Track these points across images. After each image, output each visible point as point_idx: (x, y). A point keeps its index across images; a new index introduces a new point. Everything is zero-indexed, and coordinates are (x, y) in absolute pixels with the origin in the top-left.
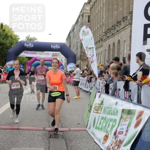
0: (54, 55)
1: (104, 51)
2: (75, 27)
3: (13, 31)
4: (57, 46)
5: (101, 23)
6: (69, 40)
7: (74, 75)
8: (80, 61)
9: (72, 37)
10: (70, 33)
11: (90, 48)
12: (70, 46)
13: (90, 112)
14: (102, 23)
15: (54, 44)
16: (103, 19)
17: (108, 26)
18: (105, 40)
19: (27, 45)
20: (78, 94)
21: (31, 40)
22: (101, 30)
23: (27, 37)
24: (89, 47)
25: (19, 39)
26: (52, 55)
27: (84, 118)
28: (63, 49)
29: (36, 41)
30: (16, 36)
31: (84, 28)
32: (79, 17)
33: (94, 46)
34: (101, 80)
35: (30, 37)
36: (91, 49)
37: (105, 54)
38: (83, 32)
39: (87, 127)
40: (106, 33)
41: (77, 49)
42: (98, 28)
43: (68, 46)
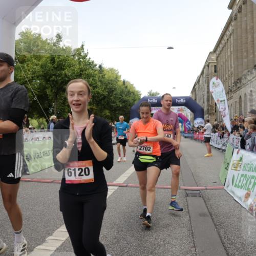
0: (179, 110)
1: (235, 103)
2: (201, 79)
3: (134, 87)
4: (182, 100)
5: (229, 73)
6: (194, 93)
7: (205, 130)
8: (207, 115)
9: (197, 89)
10: (195, 86)
11: (221, 101)
12: (195, 99)
13: (227, 170)
14: (231, 72)
15: (179, 98)
16: (231, 68)
17: (238, 76)
18: (235, 91)
19: (151, 101)
20: (210, 152)
21: (153, 95)
22: (230, 81)
23: (149, 93)
24: (220, 99)
25: (141, 94)
26: (178, 111)
27: (220, 176)
28: (189, 103)
29: (158, 96)
30: (137, 91)
31: (214, 80)
32: (204, 67)
33: (225, 98)
34: (235, 135)
35: (152, 92)
36: (223, 102)
37: (236, 106)
38: (213, 83)
39: (224, 185)
40: (236, 83)
41: (204, 102)
42: (226, 78)
43: (194, 99)
